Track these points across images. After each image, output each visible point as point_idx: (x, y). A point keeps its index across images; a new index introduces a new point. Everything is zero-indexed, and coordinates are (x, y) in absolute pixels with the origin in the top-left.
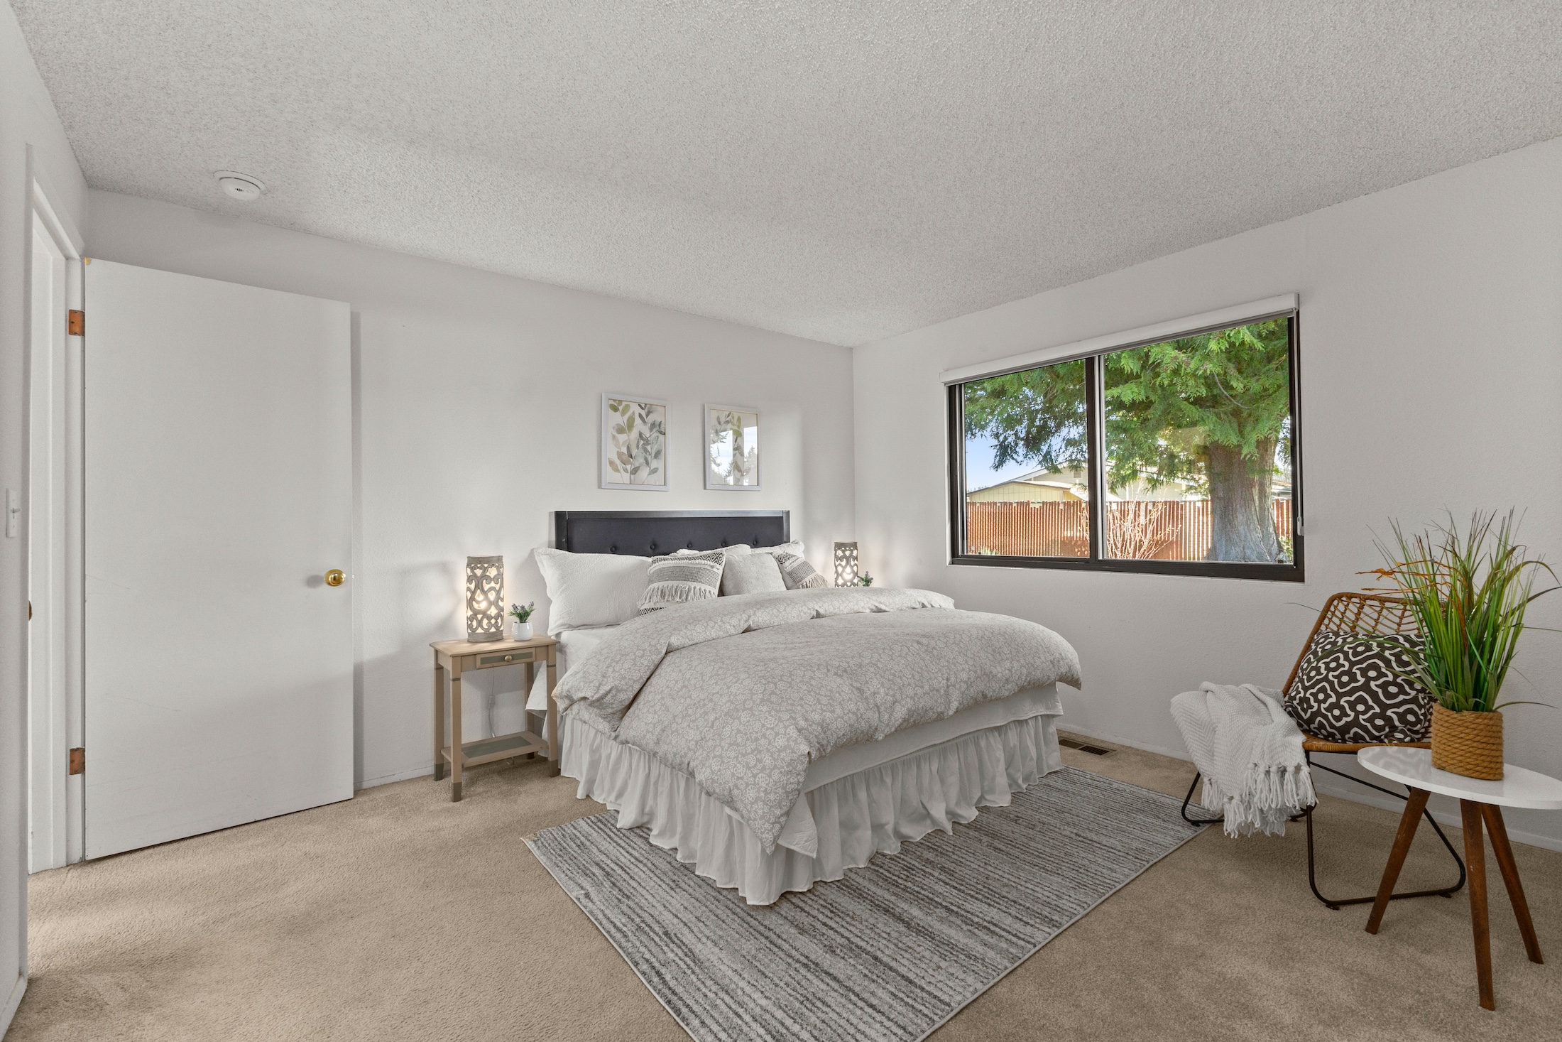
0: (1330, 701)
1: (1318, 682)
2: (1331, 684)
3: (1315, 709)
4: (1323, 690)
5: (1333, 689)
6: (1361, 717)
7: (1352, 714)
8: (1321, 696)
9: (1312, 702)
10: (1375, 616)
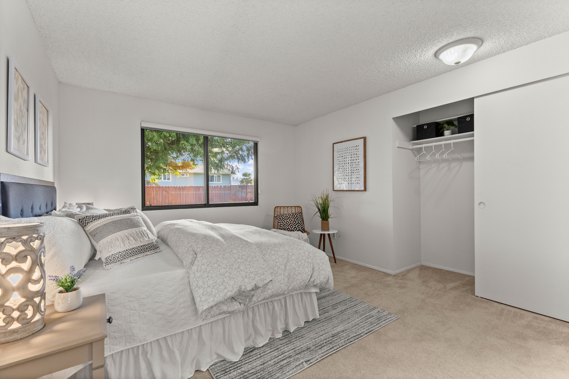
0: (294, 227)
1: (290, 224)
2: (292, 224)
3: (291, 230)
4: (291, 225)
5: (293, 225)
6: (300, 228)
7: (298, 228)
8: (292, 227)
9: (290, 228)
10: (283, 210)
